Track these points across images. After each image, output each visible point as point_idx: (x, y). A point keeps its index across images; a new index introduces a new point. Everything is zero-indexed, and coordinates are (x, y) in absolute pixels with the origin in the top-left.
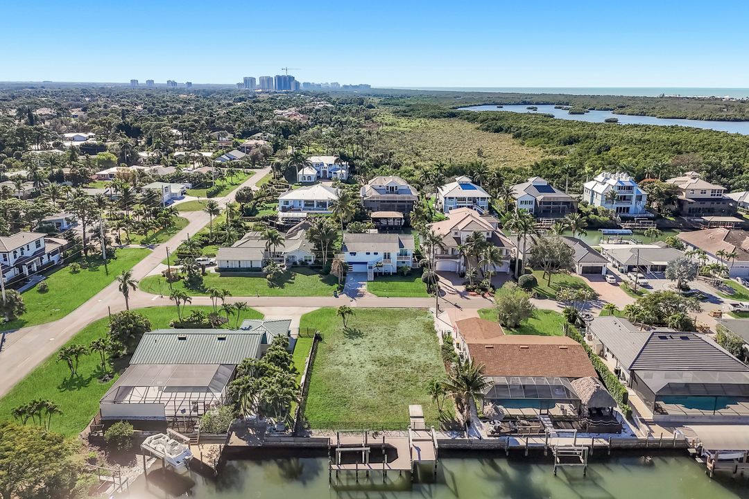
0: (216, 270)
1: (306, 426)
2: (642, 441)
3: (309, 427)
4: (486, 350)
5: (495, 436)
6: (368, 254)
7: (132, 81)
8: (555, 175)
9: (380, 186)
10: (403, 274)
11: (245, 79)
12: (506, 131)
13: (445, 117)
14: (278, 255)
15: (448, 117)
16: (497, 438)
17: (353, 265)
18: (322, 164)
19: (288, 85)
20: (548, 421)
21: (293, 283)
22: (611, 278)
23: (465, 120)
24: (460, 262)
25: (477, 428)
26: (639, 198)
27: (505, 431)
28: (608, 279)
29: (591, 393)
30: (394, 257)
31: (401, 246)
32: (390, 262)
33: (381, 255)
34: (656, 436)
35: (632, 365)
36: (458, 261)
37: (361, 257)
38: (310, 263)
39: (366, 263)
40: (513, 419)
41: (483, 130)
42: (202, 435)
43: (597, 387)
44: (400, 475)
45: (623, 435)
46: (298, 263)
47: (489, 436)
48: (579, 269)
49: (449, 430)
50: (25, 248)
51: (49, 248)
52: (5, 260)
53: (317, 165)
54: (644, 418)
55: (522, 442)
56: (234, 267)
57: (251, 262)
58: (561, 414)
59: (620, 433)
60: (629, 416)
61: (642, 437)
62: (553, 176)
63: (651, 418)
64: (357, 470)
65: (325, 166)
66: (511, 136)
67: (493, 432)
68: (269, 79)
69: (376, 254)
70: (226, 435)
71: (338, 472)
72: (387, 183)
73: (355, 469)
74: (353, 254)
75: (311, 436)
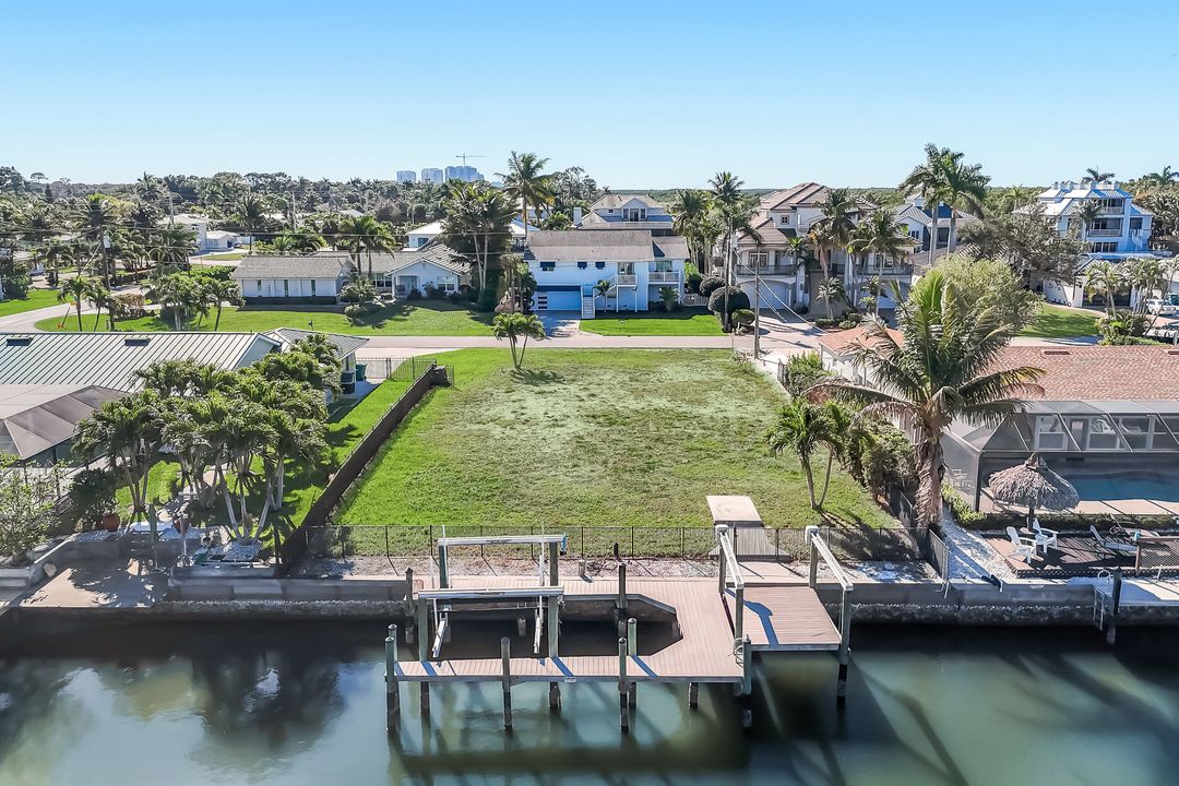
1: (337, 549)
3: (349, 551)
5: (1046, 576)
6: (582, 265)
9: (611, 211)
10: (663, 307)
17: (548, 294)
21: (405, 321)
24: (794, 285)
25: (968, 552)
26: (1137, 224)
30: (643, 273)
31: (658, 253)
32: (633, 280)
33: (611, 270)
36: (790, 281)
37: (565, 274)
38: (450, 292)
39: (577, 289)
44: (694, 706)
46: (424, 294)
49: (864, 558)
55: (1163, 593)
56: (273, 295)
57: (313, 282)
64: (508, 680)
67: (1034, 563)
69: (600, 265)
70: (27, 572)
71: (425, 687)
72: (624, 202)
73: (497, 678)
74: (548, 266)
75: (347, 577)
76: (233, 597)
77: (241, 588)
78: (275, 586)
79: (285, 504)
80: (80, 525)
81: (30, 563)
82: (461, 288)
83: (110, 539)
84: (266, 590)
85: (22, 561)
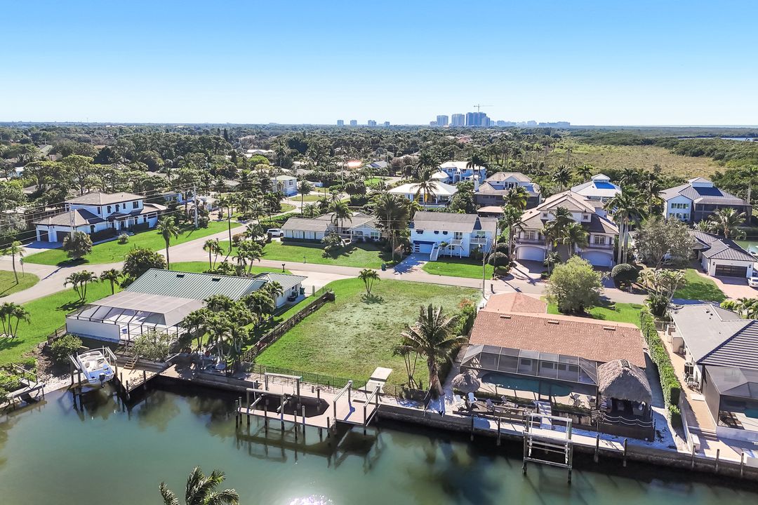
0: (282, 240)
1: (249, 370)
2: (684, 456)
3: (251, 371)
4: (500, 319)
5: (462, 414)
6: (436, 232)
7: (338, 121)
8: (741, 186)
9: (498, 182)
10: (475, 258)
11: (439, 118)
12: (708, 155)
13: (638, 144)
14: (345, 231)
15: (642, 144)
16: (464, 417)
17: (420, 245)
18: (456, 169)
19: (479, 122)
20: (548, 409)
21: (348, 256)
22: (754, 280)
23: (662, 146)
27: (478, 411)
28: (750, 282)
29: (613, 378)
30: (466, 238)
31: (478, 227)
32: (459, 243)
33: (451, 234)
34: (710, 454)
35: (704, 358)
36: (545, 248)
37: (428, 236)
38: (376, 240)
40: (497, 399)
41: (678, 153)
42: (140, 361)
43: (624, 371)
45: (657, 444)
46: (364, 240)
47: (454, 412)
48: (712, 269)
50: (121, 205)
51: (147, 210)
52: (99, 213)
53: (450, 170)
54: (702, 429)
55: (493, 426)
56: (297, 238)
57: (315, 233)
58: (571, 403)
59: (651, 440)
60: (677, 422)
61: (685, 451)
62: (737, 187)
63: (714, 431)
65: (459, 171)
66: (712, 159)
67: (462, 409)
68: (461, 116)
69: (445, 233)
70: (163, 364)
71: (248, 416)
72: (505, 178)
73: (279, 420)
74: (420, 232)
75: (246, 380)
76: (215, 381)
77: (217, 378)
78: (225, 379)
79: (241, 351)
80: (181, 350)
81: (164, 362)
82: (381, 238)
83: (188, 356)
84: (224, 380)
85: (162, 361)
